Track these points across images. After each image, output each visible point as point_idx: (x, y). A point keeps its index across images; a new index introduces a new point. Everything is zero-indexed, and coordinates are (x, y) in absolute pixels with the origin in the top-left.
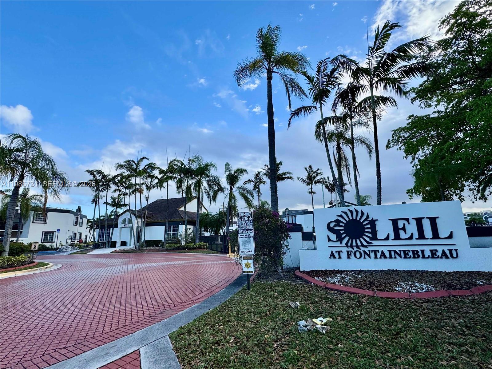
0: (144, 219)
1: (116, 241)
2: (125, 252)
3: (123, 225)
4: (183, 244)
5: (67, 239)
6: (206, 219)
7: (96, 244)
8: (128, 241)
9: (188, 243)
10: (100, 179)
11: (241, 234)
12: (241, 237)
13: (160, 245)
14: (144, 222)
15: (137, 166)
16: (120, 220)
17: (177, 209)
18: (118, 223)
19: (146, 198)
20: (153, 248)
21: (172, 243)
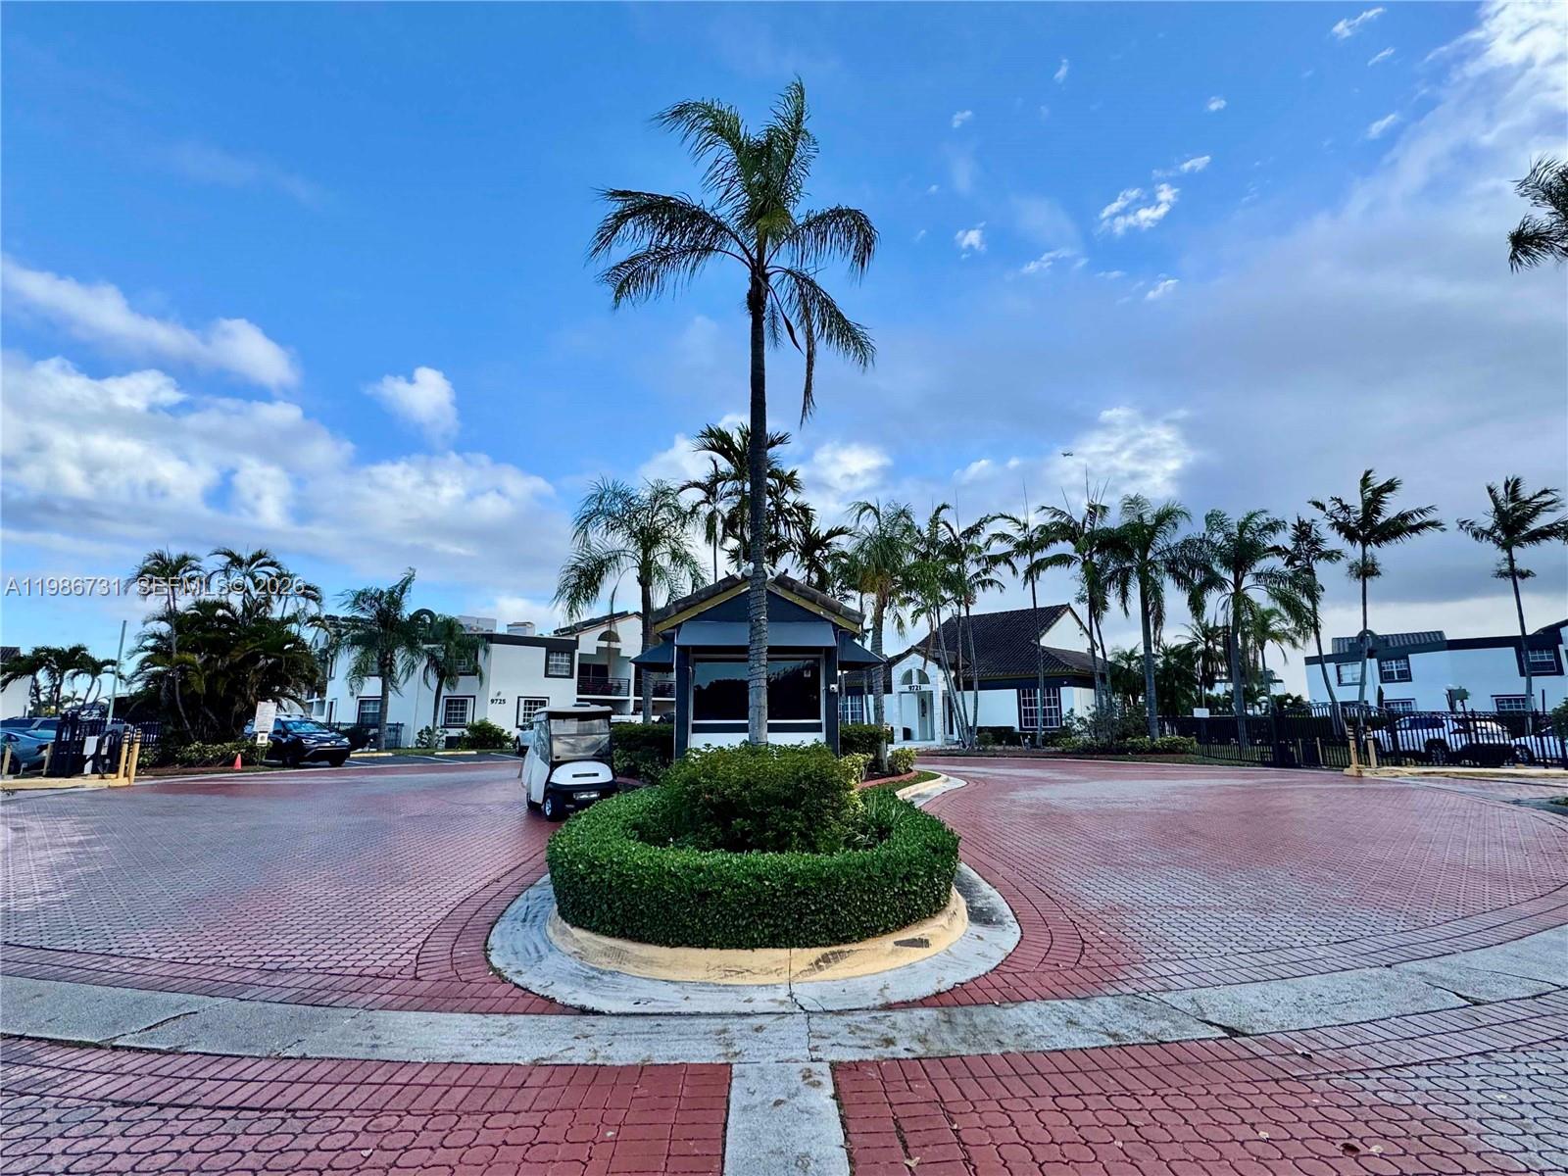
0: (956, 670)
1: (893, 728)
3: (905, 688)
16: (897, 673)
18: (890, 681)
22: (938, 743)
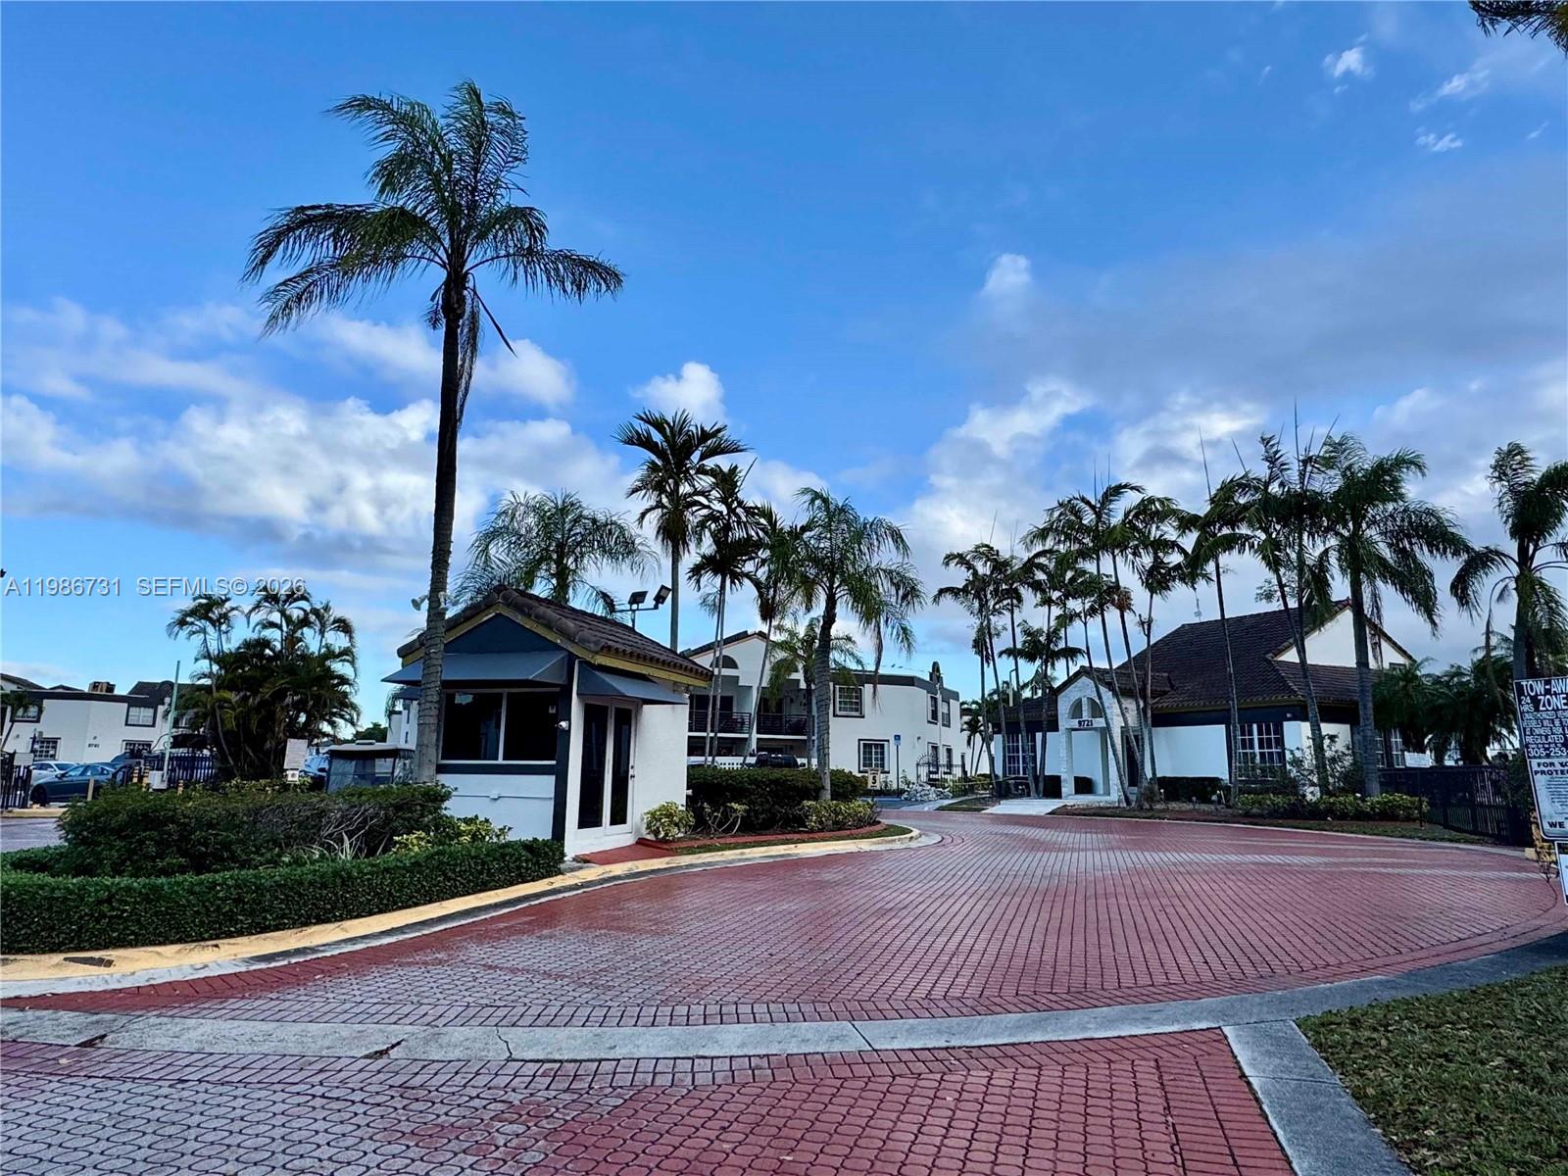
0: (1145, 699)
1: (1059, 777)
2: (1094, 815)
3: (1075, 723)
4: (1309, 797)
5: (918, 765)
6: (1408, 695)
7: (999, 784)
8: (1098, 778)
9: (1330, 794)
10: (988, 573)
11: (1542, 761)
12: (1543, 772)
13: (1214, 798)
14: (1144, 710)
15: (1099, 516)
16: (1064, 705)
17: (1269, 656)
18: (1056, 716)
19: (1143, 623)
20: (1191, 806)
21: (1267, 791)
22: (1115, 796)
